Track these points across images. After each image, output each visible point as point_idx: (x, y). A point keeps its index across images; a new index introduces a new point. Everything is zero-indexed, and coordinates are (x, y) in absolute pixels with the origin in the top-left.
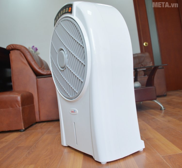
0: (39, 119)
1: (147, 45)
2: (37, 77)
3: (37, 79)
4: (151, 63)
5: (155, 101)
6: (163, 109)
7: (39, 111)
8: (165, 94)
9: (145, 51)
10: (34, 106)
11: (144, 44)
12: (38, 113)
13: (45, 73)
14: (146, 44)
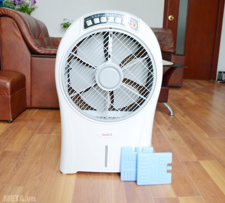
0: (30, 105)
1: (172, 20)
2: (33, 55)
3: (32, 58)
4: (173, 43)
5: (165, 104)
6: (172, 115)
7: (31, 96)
8: (180, 86)
9: (169, 27)
10: (25, 90)
11: (170, 17)
12: (29, 98)
13: (43, 52)
14: (171, 18)
